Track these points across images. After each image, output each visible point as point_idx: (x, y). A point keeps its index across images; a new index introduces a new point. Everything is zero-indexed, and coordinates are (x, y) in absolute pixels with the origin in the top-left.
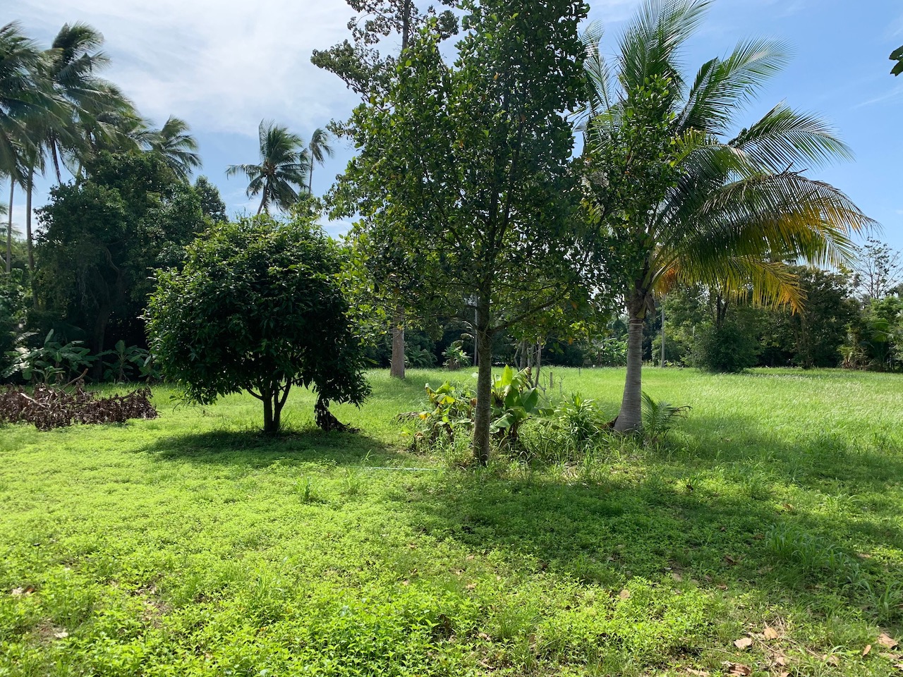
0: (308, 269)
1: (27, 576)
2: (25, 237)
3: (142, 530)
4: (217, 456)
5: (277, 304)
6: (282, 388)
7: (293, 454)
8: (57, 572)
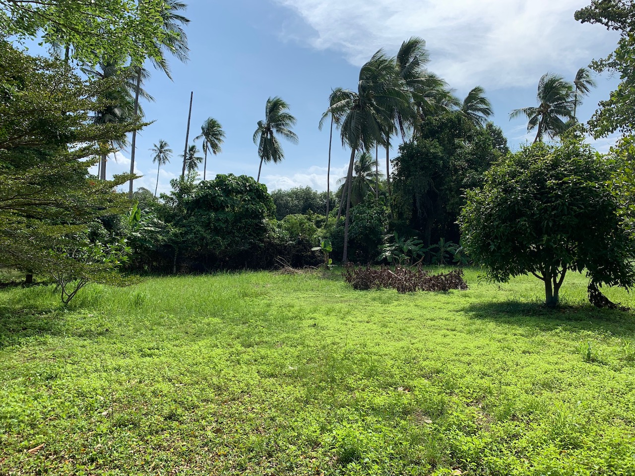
0: (579, 179)
1: (405, 381)
2: (386, 178)
3: (469, 364)
4: (512, 319)
5: (554, 208)
6: (560, 272)
7: (573, 323)
8: (422, 382)
